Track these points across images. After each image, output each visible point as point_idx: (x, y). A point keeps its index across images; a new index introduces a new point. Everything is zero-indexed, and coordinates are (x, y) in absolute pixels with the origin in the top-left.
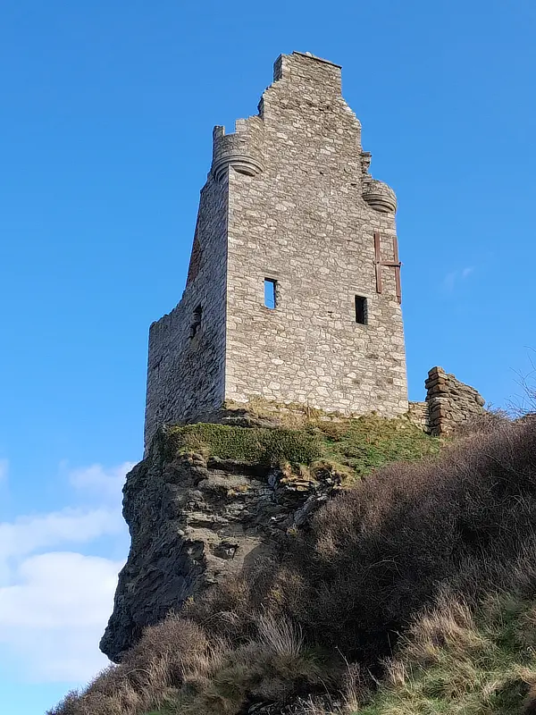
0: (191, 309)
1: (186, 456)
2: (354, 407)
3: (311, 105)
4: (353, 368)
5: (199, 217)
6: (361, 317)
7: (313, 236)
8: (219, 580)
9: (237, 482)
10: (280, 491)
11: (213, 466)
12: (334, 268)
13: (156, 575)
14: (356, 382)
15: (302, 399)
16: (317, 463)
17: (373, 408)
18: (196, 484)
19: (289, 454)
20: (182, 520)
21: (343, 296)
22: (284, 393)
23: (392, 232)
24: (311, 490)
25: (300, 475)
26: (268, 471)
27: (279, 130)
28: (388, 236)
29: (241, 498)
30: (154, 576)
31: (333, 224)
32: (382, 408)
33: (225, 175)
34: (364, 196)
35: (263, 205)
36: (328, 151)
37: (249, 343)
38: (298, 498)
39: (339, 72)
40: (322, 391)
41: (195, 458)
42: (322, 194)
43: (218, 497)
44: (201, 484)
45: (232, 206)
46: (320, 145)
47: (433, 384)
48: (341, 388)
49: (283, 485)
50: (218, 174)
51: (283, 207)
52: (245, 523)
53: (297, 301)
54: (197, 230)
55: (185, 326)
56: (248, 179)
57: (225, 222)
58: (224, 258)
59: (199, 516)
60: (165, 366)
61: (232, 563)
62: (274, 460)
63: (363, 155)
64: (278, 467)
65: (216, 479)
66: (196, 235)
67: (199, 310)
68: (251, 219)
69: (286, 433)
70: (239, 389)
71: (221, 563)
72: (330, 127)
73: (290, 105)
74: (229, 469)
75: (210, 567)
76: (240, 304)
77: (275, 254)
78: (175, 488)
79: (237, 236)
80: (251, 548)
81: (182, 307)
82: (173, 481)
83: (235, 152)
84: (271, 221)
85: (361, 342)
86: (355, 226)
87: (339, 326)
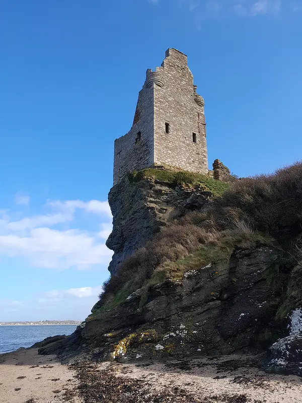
0: (136, 133)
1: (147, 179)
2: (193, 170)
3: (178, 67)
4: (192, 157)
5: (138, 101)
6: (194, 140)
7: (180, 111)
8: (161, 220)
9: (165, 189)
10: (182, 192)
11: (156, 182)
12: (186, 123)
13: (134, 219)
14: (193, 162)
15: (177, 165)
16: (194, 183)
17: (198, 171)
18: (151, 188)
19: (184, 180)
20: (146, 200)
21: (189, 132)
22: (172, 162)
23: (203, 113)
24: (193, 192)
25: (189, 187)
26: (176, 185)
27: (169, 73)
28: (202, 114)
29: (167, 194)
30: (133, 219)
31: (186, 108)
32: (201, 171)
33: (152, 85)
34: (195, 99)
35: (164, 98)
36: (184, 83)
37: (161, 144)
38: (188, 194)
39: (186, 57)
40: (183, 163)
41: (151, 179)
42: (182, 97)
43: (159, 193)
44: (153, 188)
45: (155, 96)
46: (181, 80)
47: (216, 165)
48: (189, 163)
49: (183, 190)
50: (148, 85)
51: (170, 99)
52: (168, 202)
53: (175, 132)
54: (137, 105)
55: (133, 139)
56: (160, 88)
57: (152, 102)
58: (152, 114)
59: (152, 199)
60: (123, 153)
61: (165, 215)
62: (179, 181)
63: (194, 86)
64: (180, 184)
65: (158, 187)
66: (137, 107)
67: (139, 133)
68: (160, 101)
69: (182, 173)
70: (158, 160)
71: (161, 215)
72: (184, 75)
73: (172, 66)
74: (162, 184)
75: (158, 215)
76: (158, 131)
77: (168, 115)
78: (142, 189)
79: (156, 107)
80: (171, 210)
81: (130, 133)
82: (142, 187)
83: (156, 78)
84: (167, 103)
85: (194, 148)
86: (192, 109)
87: (188, 142)
